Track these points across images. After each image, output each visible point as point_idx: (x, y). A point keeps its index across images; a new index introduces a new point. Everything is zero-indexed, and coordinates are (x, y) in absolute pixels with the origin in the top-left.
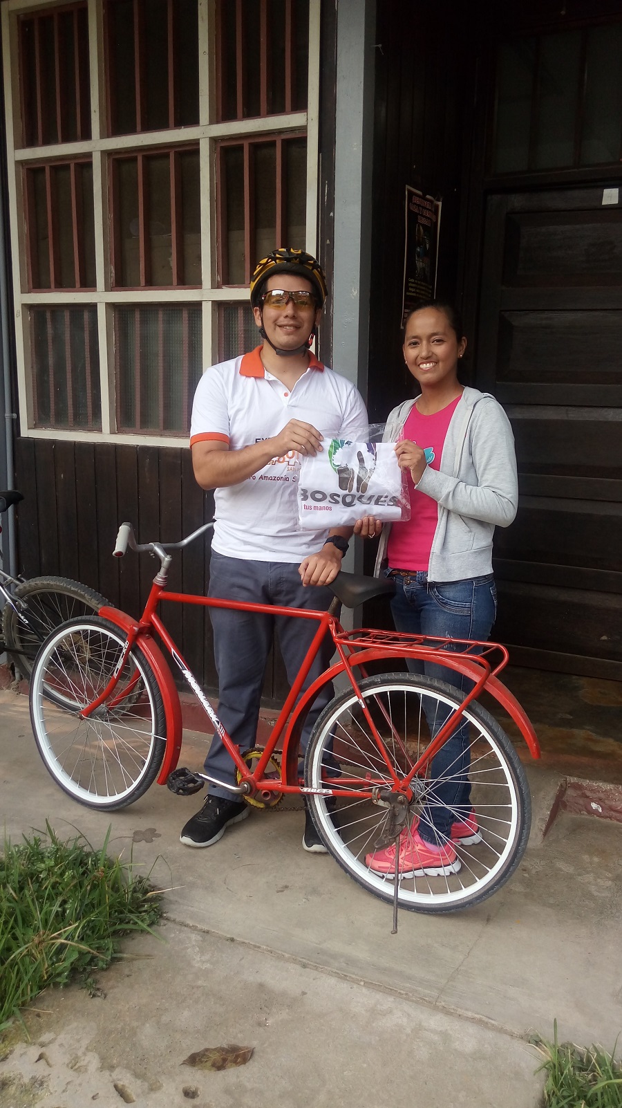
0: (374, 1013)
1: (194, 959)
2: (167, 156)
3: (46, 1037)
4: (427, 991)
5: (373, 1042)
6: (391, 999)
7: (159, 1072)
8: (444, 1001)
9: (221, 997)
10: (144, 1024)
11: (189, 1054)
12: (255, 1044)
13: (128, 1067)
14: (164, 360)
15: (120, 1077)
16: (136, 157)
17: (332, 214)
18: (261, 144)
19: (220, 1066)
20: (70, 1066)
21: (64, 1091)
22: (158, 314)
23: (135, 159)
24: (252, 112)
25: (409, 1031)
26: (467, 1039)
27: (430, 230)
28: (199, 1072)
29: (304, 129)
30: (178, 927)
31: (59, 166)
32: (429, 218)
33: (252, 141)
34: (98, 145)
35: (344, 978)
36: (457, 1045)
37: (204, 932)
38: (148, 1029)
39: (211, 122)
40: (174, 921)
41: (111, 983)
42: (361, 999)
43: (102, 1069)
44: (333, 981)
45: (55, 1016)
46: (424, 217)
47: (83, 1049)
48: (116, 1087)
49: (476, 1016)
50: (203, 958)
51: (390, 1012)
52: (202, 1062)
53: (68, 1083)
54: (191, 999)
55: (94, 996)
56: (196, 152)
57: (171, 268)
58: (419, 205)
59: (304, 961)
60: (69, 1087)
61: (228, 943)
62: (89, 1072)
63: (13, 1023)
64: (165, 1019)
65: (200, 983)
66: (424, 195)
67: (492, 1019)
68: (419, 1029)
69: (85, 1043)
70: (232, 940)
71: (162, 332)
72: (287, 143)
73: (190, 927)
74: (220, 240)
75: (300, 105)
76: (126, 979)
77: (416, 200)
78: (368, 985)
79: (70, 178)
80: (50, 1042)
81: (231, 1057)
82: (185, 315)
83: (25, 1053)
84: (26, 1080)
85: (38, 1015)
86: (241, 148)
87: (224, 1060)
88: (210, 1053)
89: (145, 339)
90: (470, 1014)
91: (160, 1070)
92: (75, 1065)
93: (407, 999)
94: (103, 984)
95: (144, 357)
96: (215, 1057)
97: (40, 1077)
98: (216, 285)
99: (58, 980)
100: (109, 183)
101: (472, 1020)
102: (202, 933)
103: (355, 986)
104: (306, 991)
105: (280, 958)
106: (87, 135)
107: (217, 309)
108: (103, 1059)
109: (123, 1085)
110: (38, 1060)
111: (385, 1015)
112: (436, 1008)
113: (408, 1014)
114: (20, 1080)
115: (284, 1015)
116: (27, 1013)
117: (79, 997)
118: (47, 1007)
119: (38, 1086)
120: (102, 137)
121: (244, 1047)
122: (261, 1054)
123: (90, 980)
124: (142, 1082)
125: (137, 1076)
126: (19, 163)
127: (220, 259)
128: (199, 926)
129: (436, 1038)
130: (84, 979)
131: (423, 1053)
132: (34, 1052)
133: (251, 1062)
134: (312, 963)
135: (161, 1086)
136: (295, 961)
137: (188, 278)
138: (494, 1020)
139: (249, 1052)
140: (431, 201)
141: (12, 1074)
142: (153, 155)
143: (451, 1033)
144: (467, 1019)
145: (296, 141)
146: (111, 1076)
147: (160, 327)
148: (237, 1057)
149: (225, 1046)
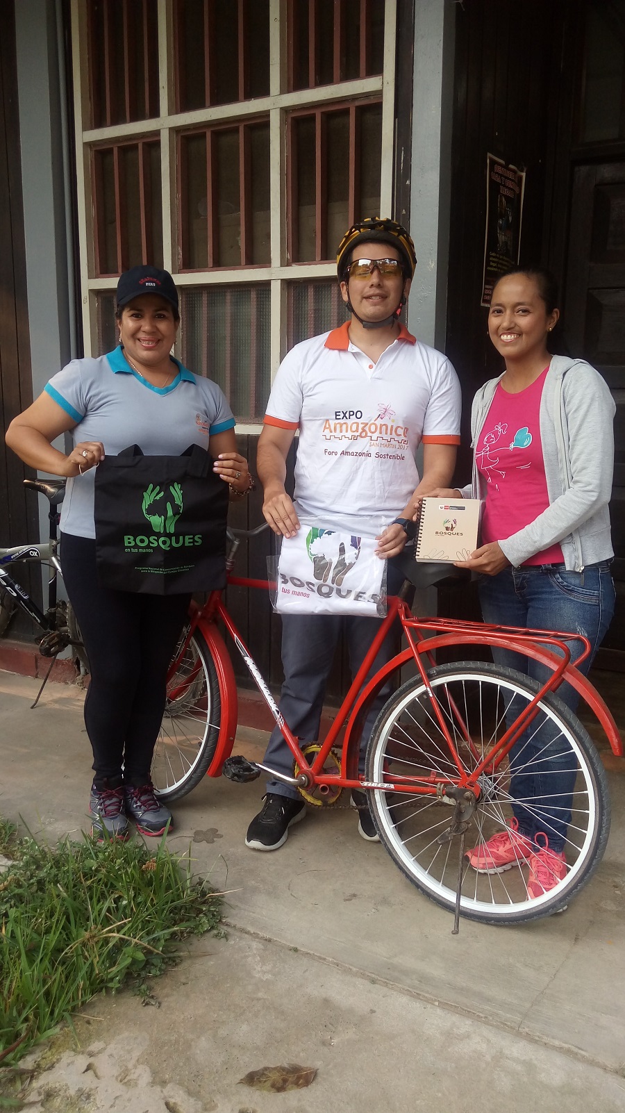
0: (450, 1036)
1: (255, 969)
2: (236, 130)
3: (95, 1046)
4: (508, 1015)
5: (449, 1069)
6: (469, 1022)
7: (214, 1091)
8: (528, 1027)
9: (283, 1012)
10: (199, 1037)
11: (247, 1073)
12: (318, 1064)
13: (180, 1083)
14: (231, 343)
15: (172, 1094)
16: (205, 133)
17: (408, 182)
18: (334, 112)
19: (280, 1087)
20: (119, 1079)
21: (112, 1106)
22: (225, 296)
23: (203, 136)
24: (324, 78)
25: (488, 1058)
26: (554, 1070)
27: (513, 202)
28: (258, 1093)
29: (379, 94)
30: (238, 934)
31: (127, 146)
32: (512, 189)
33: (324, 110)
34: (166, 122)
35: (417, 997)
36: (542, 1077)
37: (266, 940)
38: (204, 1043)
39: (282, 92)
40: (234, 927)
41: (165, 991)
42: (436, 1021)
43: (153, 1083)
44: (404, 999)
45: (105, 1024)
46: (507, 187)
47: (133, 1061)
48: (167, 1104)
49: (564, 1045)
50: (264, 968)
51: (467, 1036)
52: (260, 1082)
53: (117, 1098)
54: (250, 1012)
55: (147, 1004)
56: (267, 125)
57: (239, 248)
58: (501, 175)
59: (373, 976)
60: (117, 1102)
61: (291, 953)
62: (139, 1086)
63: (61, 1029)
64: (222, 1032)
65: (260, 995)
66: (508, 164)
67: (582, 1050)
68: (499, 1057)
69: (136, 1054)
70: (296, 950)
71: (229, 315)
72: (361, 110)
73: (251, 934)
74: (290, 215)
75: (375, 69)
76: (182, 987)
77: (498, 169)
78: (444, 1005)
79: (138, 159)
80: (99, 1052)
81: (292, 1078)
82: (253, 295)
83: (72, 1063)
84: (72, 1092)
85: (88, 1022)
86: (313, 117)
87: (285, 1081)
88: (270, 1072)
89: (212, 322)
90: (557, 1043)
91: (215, 1088)
92: (124, 1079)
93: (487, 1023)
94: (158, 991)
95: (212, 341)
96: (275, 1076)
97: (87, 1090)
98: (285, 263)
99: (110, 985)
100: (177, 162)
101: (560, 1050)
102: (264, 941)
103: (429, 1006)
104: (375, 1009)
105: (347, 971)
106: (155, 113)
107: (286, 290)
108: (154, 1073)
109: (174, 1103)
110: (86, 1070)
111: (462, 1040)
112: (518, 1034)
113: (488, 1040)
114: (65, 1092)
115: (351, 1034)
116: (76, 1019)
117: (131, 1003)
118: (98, 1013)
119: (84, 1099)
120: (170, 113)
121: (307, 1067)
122: (325, 1076)
123: (143, 987)
124: (195, 1100)
125: (190, 1093)
126: (87, 145)
127: (290, 235)
128: (261, 934)
129: (519, 1068)
130: (137, 984)
131: (504, 1083)
132: (82, 1061)
133: (313, 1084)
134: (382, 979)
135: (216, 1106)
136: (363, 976)
137: (257, 257)
138: (585, 1051)
139: (311, 1073)
140: (515, 172)
141: (57, 1085)
142: (222, 129)
143: (535, 1062)
144: (554, 1048)
145: (370, 108)
146: (162, 1092)
147: (228, 309)
148: (299, 1078)
149: (286, 1065)
